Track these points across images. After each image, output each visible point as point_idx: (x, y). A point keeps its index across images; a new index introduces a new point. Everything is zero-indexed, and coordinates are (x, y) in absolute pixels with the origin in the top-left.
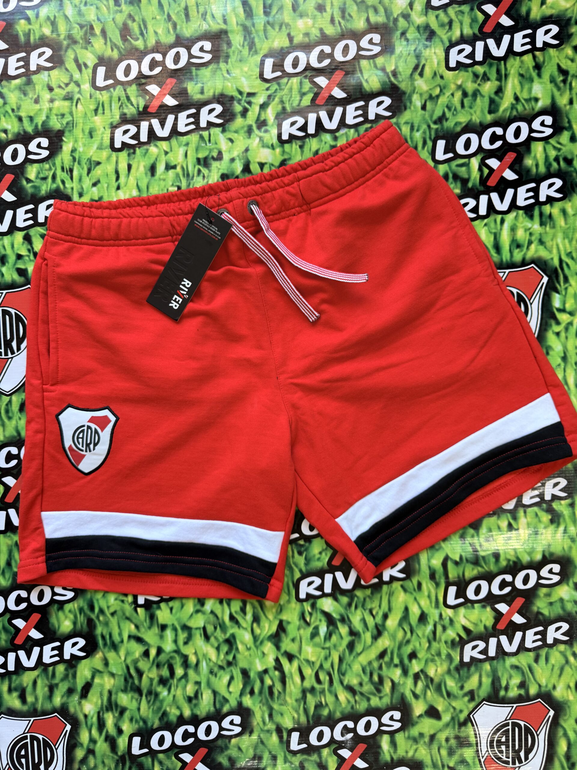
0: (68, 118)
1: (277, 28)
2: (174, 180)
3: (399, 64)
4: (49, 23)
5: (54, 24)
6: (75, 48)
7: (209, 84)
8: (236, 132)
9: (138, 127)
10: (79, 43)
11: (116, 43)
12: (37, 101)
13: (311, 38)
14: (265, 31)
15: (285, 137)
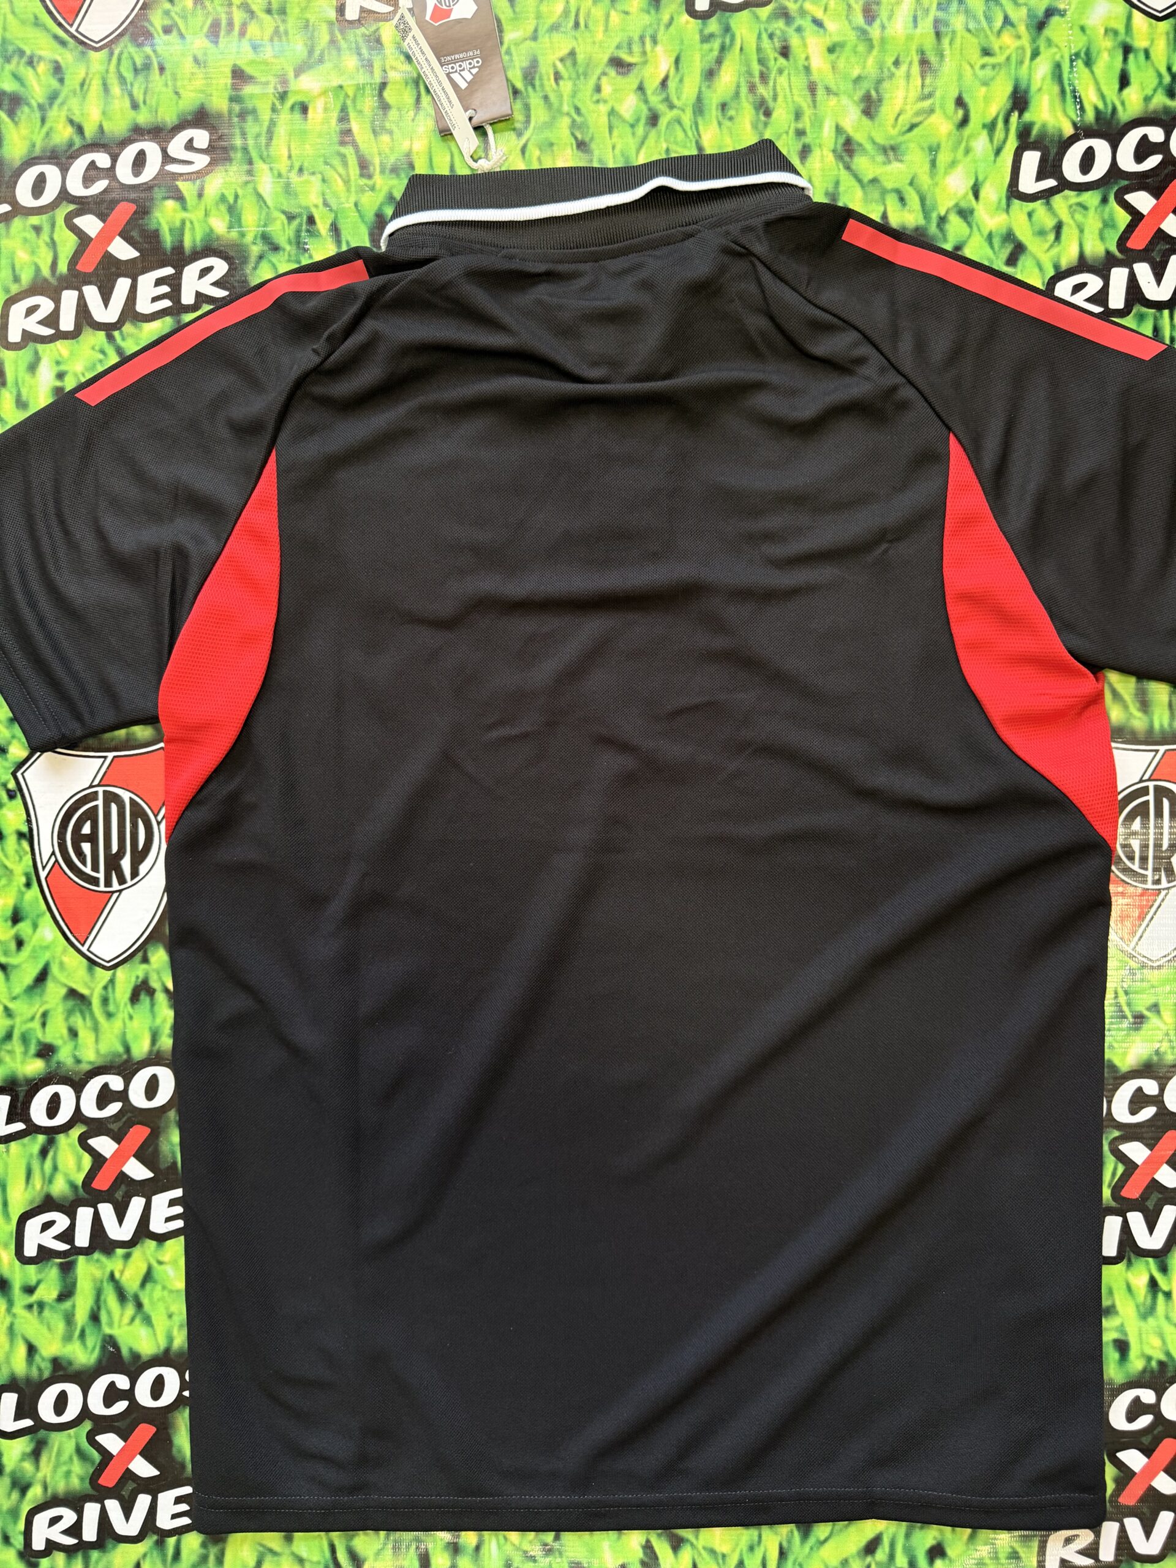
4: (223, 208)
5: (233, 210)
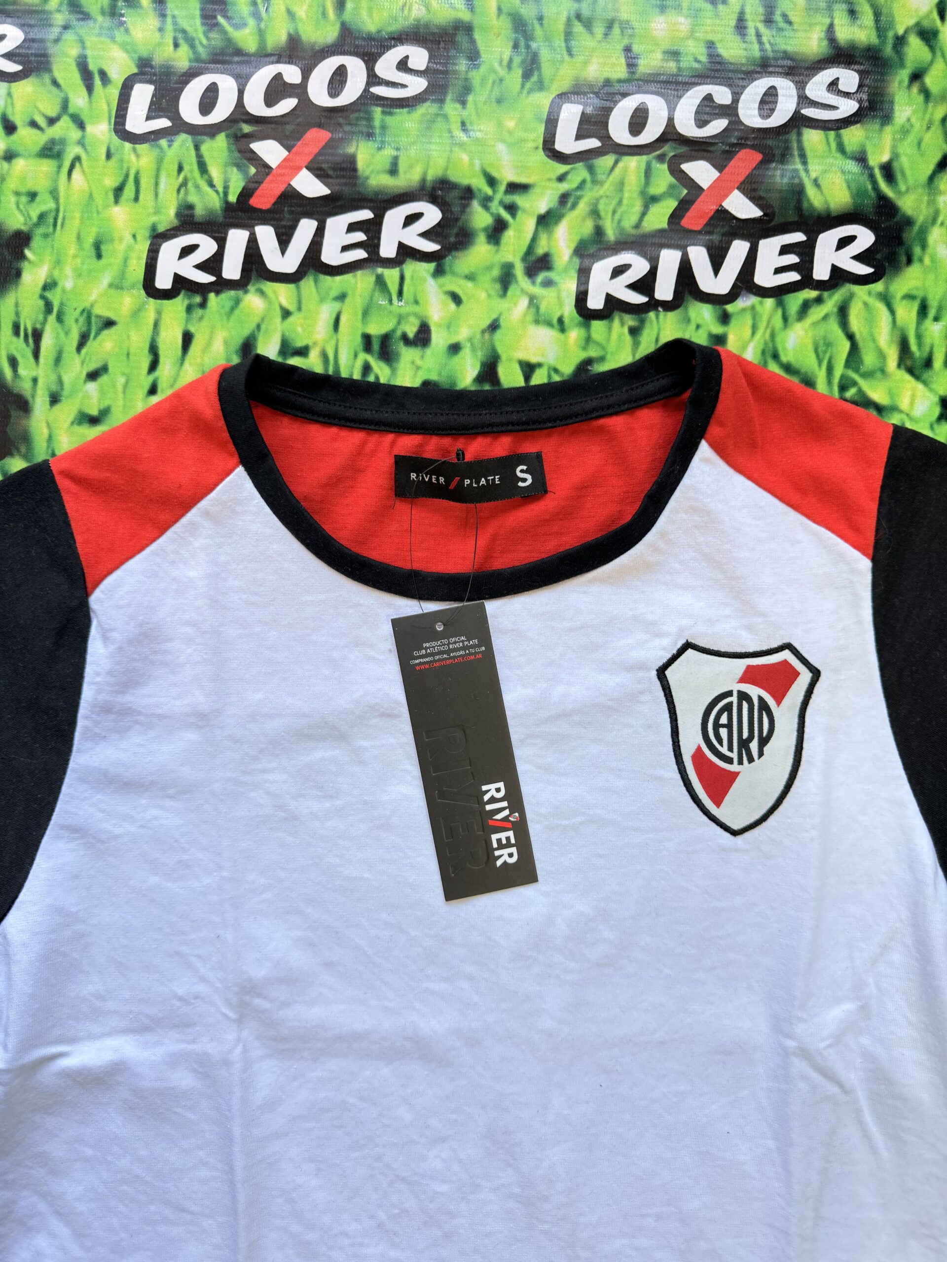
0: (45, 204)
1: (599, 32)
3: (901, 150)
6: (82, 32)
7: (412, 152)
8: (470, 277)
9: (221, 242)
11: (188, 28)
13: (683, 65)
14: (568, 35)
15: (595, 302)
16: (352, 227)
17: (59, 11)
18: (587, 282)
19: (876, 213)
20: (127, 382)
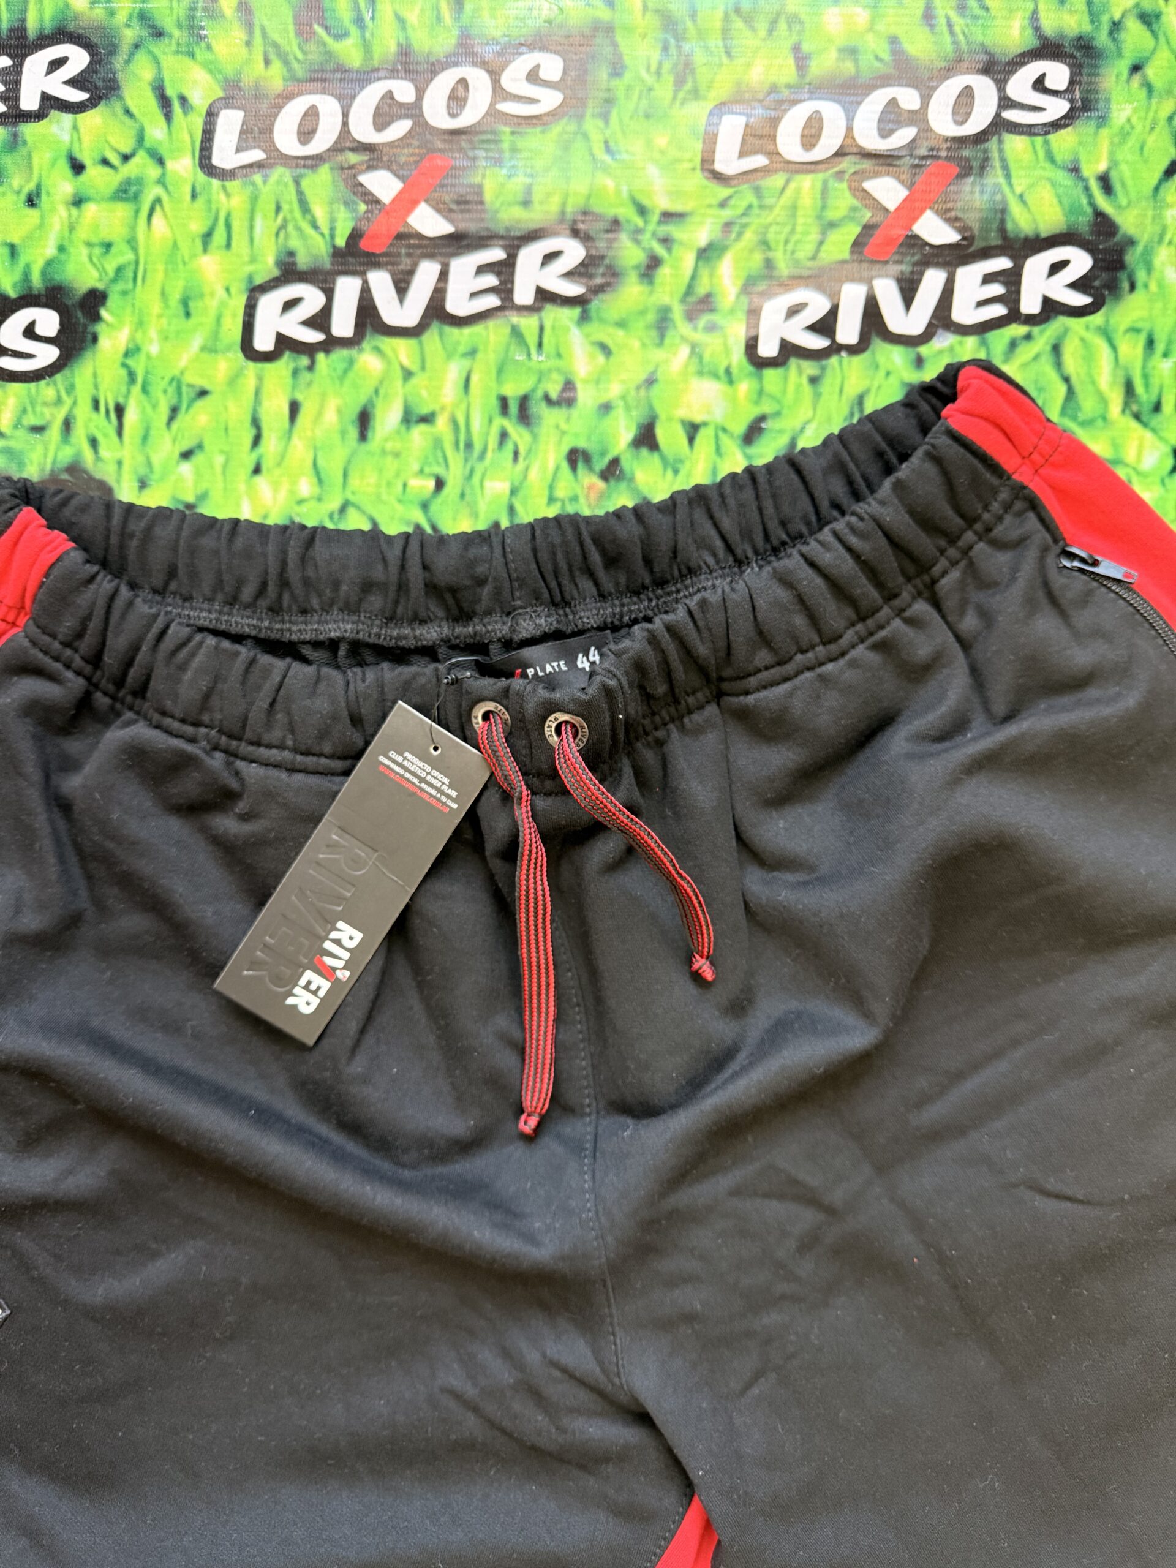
0: (122, 256)
1: (762, 27)
2: (427, 458)
3: (1120, 157)
6: (155, 50)
7: (549, 179)
8: (622, 324)
9: (329, 293)
10: (171, 36)
11: (280, 41)
12: (31, 201)
13: (863, 64)
14: (727, 33)
16: (481, 270)
17: (128, 26)
18: (757, 326)
19: (1092, 233)
20: (227, 461)
